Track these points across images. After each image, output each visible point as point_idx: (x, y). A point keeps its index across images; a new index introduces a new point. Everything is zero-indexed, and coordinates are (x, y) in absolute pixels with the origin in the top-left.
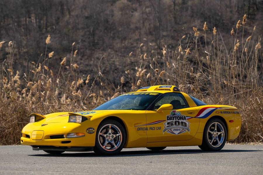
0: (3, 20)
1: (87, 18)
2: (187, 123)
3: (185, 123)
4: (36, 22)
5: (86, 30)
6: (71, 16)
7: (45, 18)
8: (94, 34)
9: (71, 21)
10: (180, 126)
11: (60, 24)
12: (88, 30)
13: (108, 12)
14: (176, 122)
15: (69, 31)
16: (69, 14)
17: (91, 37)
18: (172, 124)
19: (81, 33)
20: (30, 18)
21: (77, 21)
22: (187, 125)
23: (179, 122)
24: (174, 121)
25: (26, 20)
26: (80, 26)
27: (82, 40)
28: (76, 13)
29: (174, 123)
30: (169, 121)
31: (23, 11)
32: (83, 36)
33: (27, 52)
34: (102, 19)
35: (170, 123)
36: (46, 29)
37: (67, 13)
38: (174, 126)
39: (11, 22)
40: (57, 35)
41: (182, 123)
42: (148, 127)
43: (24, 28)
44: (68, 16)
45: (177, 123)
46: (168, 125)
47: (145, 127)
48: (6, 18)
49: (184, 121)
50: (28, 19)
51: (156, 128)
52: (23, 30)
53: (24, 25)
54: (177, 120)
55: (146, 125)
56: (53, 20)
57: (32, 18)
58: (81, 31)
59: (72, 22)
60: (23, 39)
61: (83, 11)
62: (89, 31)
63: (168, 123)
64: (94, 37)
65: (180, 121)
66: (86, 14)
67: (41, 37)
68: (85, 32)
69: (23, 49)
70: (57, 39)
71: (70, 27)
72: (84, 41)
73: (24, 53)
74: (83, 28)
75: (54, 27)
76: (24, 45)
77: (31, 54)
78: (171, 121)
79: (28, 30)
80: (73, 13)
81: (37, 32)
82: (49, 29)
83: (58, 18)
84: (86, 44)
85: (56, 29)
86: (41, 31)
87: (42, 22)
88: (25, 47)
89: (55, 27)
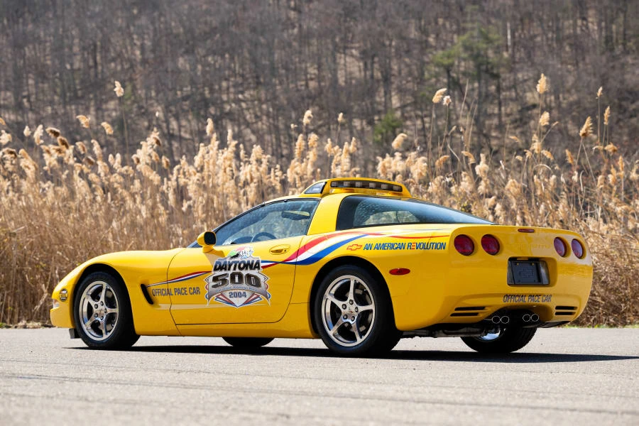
2: (262, 278)
3: (257, 279)
4: (600, 29)
7: (621, 19)
10: (244, 285)
14: (233, 276)
18: (224, 281)
20: (584, 19)
22: (262, 284)
23: (240, 276)
24: (230, 273)
25: (575, 25)
29: (229, 279)
30: (218, 273)
33: (578, 103)
35: (219, 278)
36: (624, 45)
38: (230, 285)
39: (539, 31)
41: (249, 276)
42: (172, 286)
43: (571, 45)
45: (237, 278)
46: (214, 284)
47: (165, 286)
48: (527, 21)
49: (254, 272)
50: (579, 22)
51: (188, 290)
52: (567, 49)
53: (568, 37)
54: (237, 270)
55: (168, 282)
57: (590, 19)
60: (568, 71)
63: (215, 279)
65: (244, 273)
67: (611, 64)
69: (566, 95)
73: (571, 104)
76: (569, 85)
77: (588, 105)
78: (223, 272)
79: (579, 48)
81: (603, 53)
82: (630, 44)
86: (612, 50)
87: (614, 27)
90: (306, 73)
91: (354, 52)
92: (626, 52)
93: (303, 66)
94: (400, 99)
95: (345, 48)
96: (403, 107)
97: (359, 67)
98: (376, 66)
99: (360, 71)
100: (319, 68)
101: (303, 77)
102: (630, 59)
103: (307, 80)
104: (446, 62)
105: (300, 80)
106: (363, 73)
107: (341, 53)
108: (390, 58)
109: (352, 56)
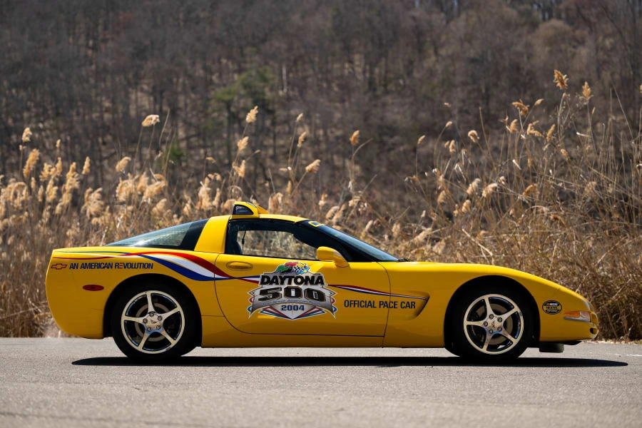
0: (294, 69)
1: (473, 61)
4: (364, 72)
5: (470, 88)
6: (440, 59)
7: (383, 63)
8: (487, 98)
9: (439, 68)
11: (416, 75)
12: (475, 87)
13: (519, 48)
15: (432, 90)
16: (436, 53)
17: (480, 102)
19: (460, 94)
20: (351, 62)
21: (451, 69)
25: (343, 68)
26: (458, 79)
27: (461, 111)
28: (450, 52)
31: (338, 47)
32: (463, 101)
34: (507, 64)
36: (386, 87)
37: (431, 51)
39: (311, 72)
40: (408, 100)
43: (338, 85)
44: (433, 58)
48: (299, 63)
50: (347, 65)
52: (336, 89)
53: (337, 78)
56: (400, 66)
57: (357, 63)
58: (459, 89)
59: (440, 72)
60: (336, 108)
61: (467, 45)
62: (479, 90)
64: (487, 104)
66: (472, 54)
67: (373, 103)
68: (469, 92)
69: (333, 130)
70: (407, 107)
71: (435, 81)
72: (467, 112)
73: (337, 138)
74: (464, 84)
75: (401, 82)
76: (335, 121)
79: (346, 88)
80: (443, 52)
81: (365, 93)
82: (391, 85)
83: (411, 63)
84: (470, 117)
85: (405, 86)
86: (375, 90)
87: (377, 70)
88: (340, 126)
89: (404, 82)
90: (101, 107)
91: (145, 87)
92: (387, 92)
93: (99, 99)
94: (186, 131)
95: (137, 84)
96: (187, 138)
97: (149, 101)
98: (165, 101)
99: (149, 104)
100: (113, 102)
101: (98, 109)
102: (389, 99)
103: (101, 112)
104: (227, 98)
105: (96, 112)
106: (152, 107)
107: (133, 88)
108: (176, 93)
109: (142, 90)
